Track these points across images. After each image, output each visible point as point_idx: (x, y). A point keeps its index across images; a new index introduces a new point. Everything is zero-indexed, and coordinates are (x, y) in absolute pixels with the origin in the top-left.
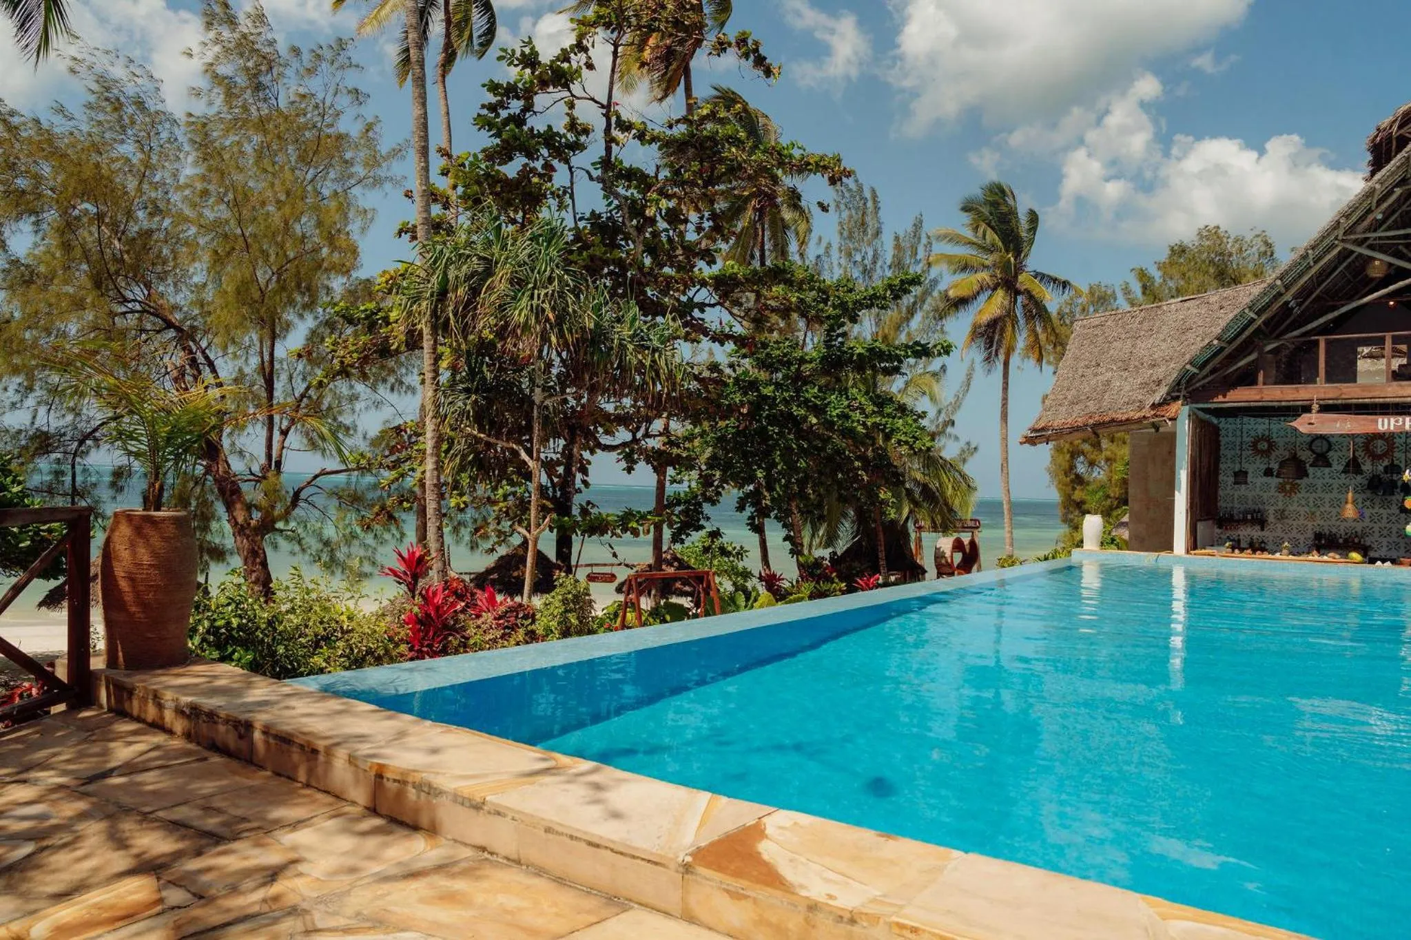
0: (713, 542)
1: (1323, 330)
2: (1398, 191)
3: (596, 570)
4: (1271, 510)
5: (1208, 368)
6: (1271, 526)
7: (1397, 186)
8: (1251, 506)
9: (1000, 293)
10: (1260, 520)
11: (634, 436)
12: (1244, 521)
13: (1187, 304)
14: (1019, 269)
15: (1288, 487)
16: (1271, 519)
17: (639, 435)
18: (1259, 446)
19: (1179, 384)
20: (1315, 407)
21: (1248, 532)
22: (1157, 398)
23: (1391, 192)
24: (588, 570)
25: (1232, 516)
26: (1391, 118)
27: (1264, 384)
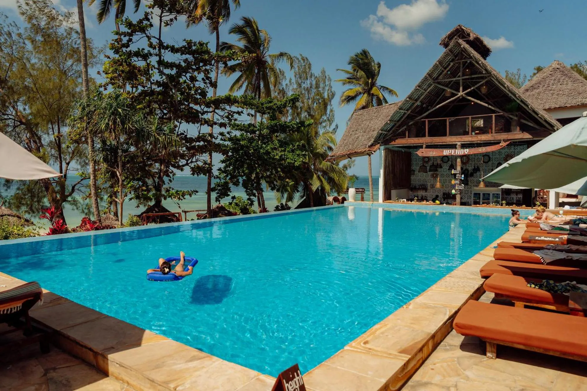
0: (233, 200)
1: (426, 117)
2: (452, 64)
3: (200, 212)
4: (429, 184)
5: (391, 132)
6: (429, 191)
7: (451, 62)
8: (422, 183)
9: (366, 95)
10: (425, 188)
11: (187, 162)
12: (419, 189)
13: (391, 106)
14: (373, 84)
15: (435, 175)
16: (429, 188)
17: (189, 162)
18: (425, 160)
19: (379, 137)
20: (424, 146)
21: (421, 193)
22: (370, 144)
23: (449, 64)
24: (197, 213)
25: (415, 187)
26: (445, 36)
27: (409, 137)
